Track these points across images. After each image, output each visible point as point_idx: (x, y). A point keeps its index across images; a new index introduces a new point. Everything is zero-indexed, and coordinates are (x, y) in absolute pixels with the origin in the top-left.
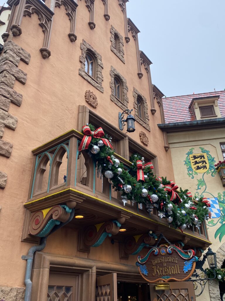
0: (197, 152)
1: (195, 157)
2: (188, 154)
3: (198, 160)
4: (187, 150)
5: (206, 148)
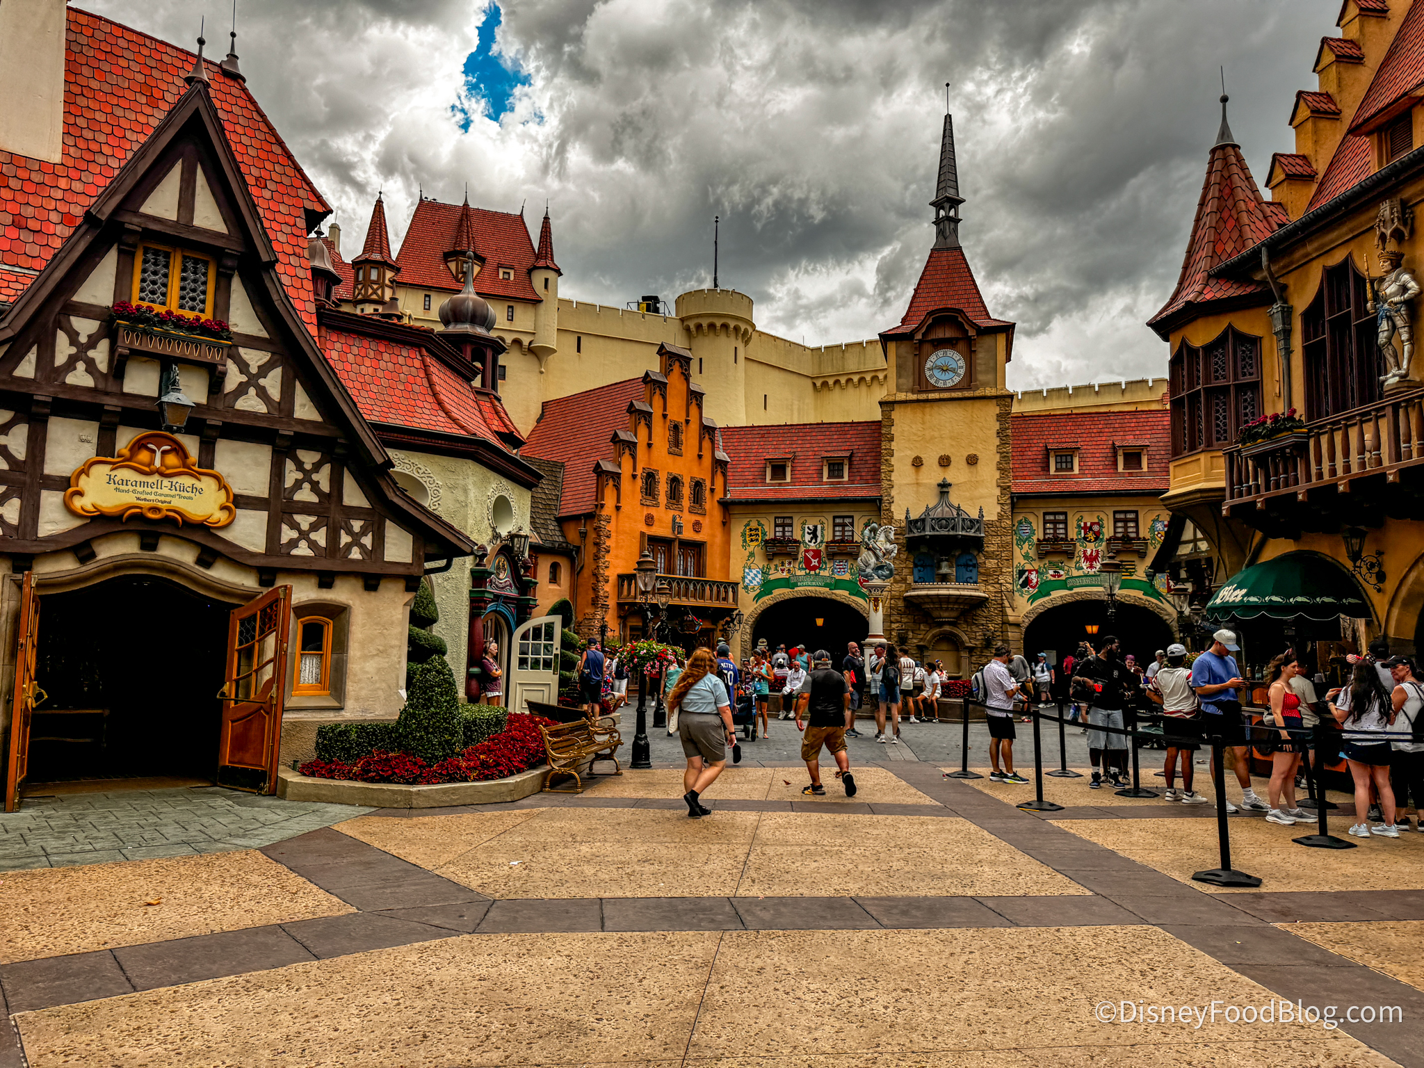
0: (754, 524)
1: (751, 530)
2: (746, 526)
3: (753, 532)
4: (745, 521)
5: (763, 521)
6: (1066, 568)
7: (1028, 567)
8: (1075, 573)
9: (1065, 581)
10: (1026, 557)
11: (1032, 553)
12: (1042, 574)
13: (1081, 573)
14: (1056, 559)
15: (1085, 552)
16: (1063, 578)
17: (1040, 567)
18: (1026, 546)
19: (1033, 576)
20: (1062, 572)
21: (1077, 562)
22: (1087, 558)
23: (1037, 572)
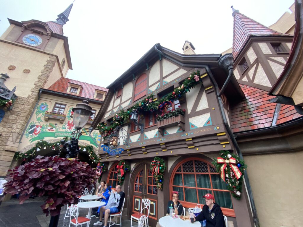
6: (57, 127)
7: (37, 124)
8: (61, 130)
9: (54, 133)
10: (38, 119)
11: (43, 118)
12: (44, 128)
13: (64, 130)
14: (53, 122)
15: (69, 122)
16: (54, 132)
17: (44, 125)
18: (40, 115)
19: (38, 129)
20: (54, 129)
21: (64, 126)
22: (69, 124)
23: (41, 127)
